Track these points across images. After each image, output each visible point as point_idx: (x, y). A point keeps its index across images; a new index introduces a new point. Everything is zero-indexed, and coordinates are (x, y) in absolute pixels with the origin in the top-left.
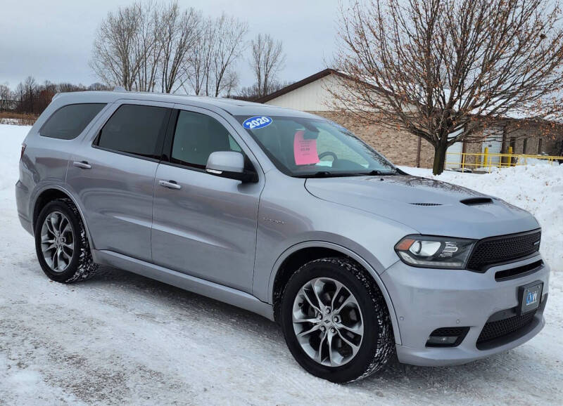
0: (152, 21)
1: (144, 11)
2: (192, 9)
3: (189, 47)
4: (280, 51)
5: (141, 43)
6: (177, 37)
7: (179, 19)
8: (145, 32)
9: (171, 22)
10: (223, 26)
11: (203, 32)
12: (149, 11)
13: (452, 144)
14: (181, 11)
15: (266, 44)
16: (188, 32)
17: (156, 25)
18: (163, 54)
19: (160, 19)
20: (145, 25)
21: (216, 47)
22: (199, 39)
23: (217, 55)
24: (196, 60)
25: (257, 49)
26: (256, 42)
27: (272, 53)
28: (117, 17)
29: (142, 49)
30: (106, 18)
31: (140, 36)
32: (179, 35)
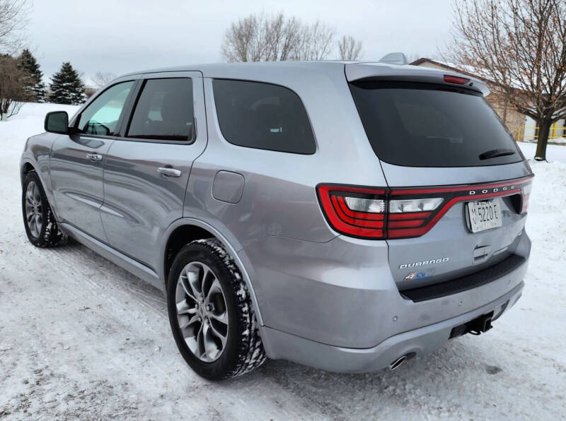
0: (264, 29)
1: (258, 21)
2: (294, 18)
3: (292, 48)
4: (360, 48)
5: (256, 45)
6: (283, 40)
7: (283, 27)
8: (259, 37)
9: (278, 29)
10: (317, 30)
11: (302, 36)
12: (261, 20)
13: (556, 121)
14: (285, 20)
15: (350, 44)
16: (291, 35)
17: (267, 32)
18: (272, 53)
19: (270, 26)
20: (259, 31)
21: (312, 47)
22: (299, 41)
23: (313, 53)
24: (297, 57)
25: (342, 48)
26: (342, 42)
27: (354, 50)
28: (238, 26)
29: (256, 50)
30: (230, 27)
31: (255, 40)
32: (284, 39)
